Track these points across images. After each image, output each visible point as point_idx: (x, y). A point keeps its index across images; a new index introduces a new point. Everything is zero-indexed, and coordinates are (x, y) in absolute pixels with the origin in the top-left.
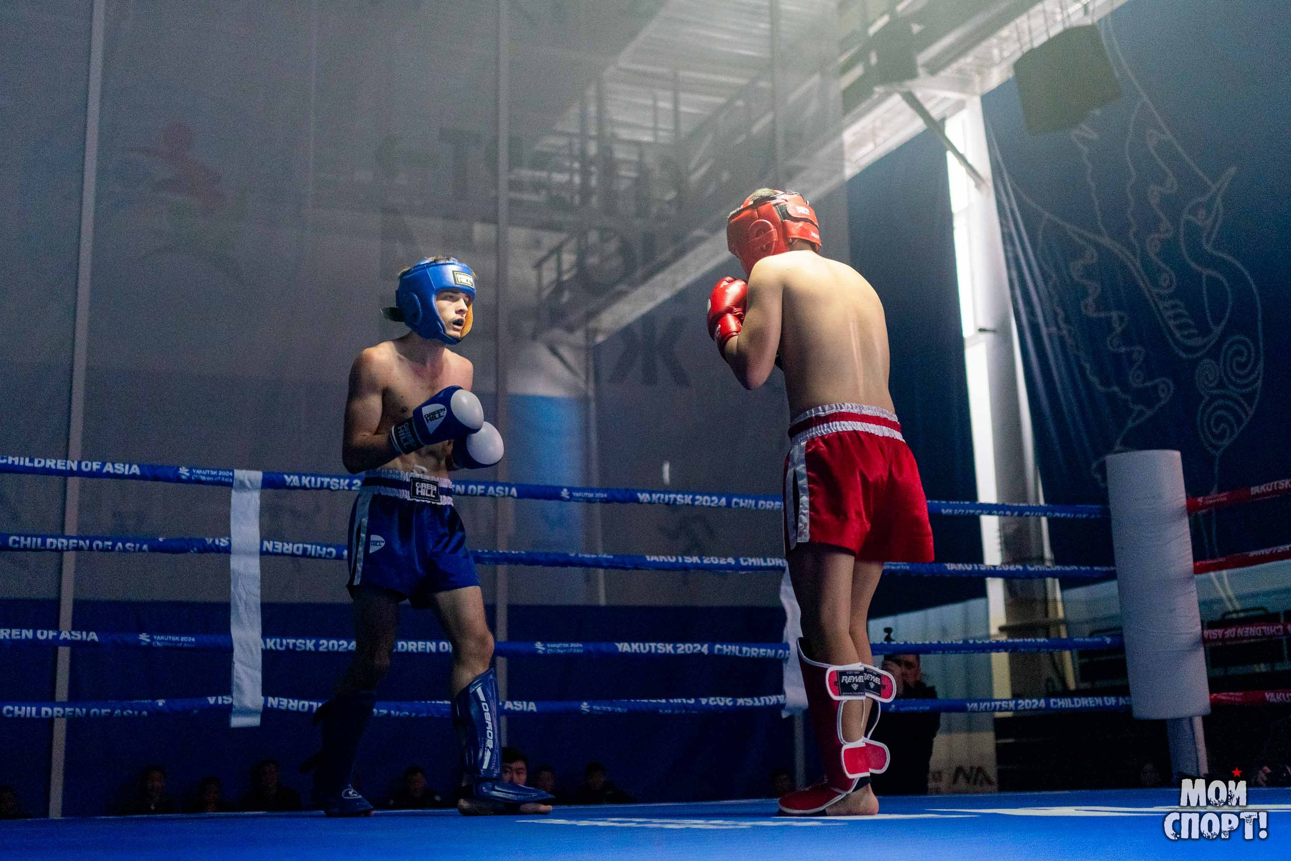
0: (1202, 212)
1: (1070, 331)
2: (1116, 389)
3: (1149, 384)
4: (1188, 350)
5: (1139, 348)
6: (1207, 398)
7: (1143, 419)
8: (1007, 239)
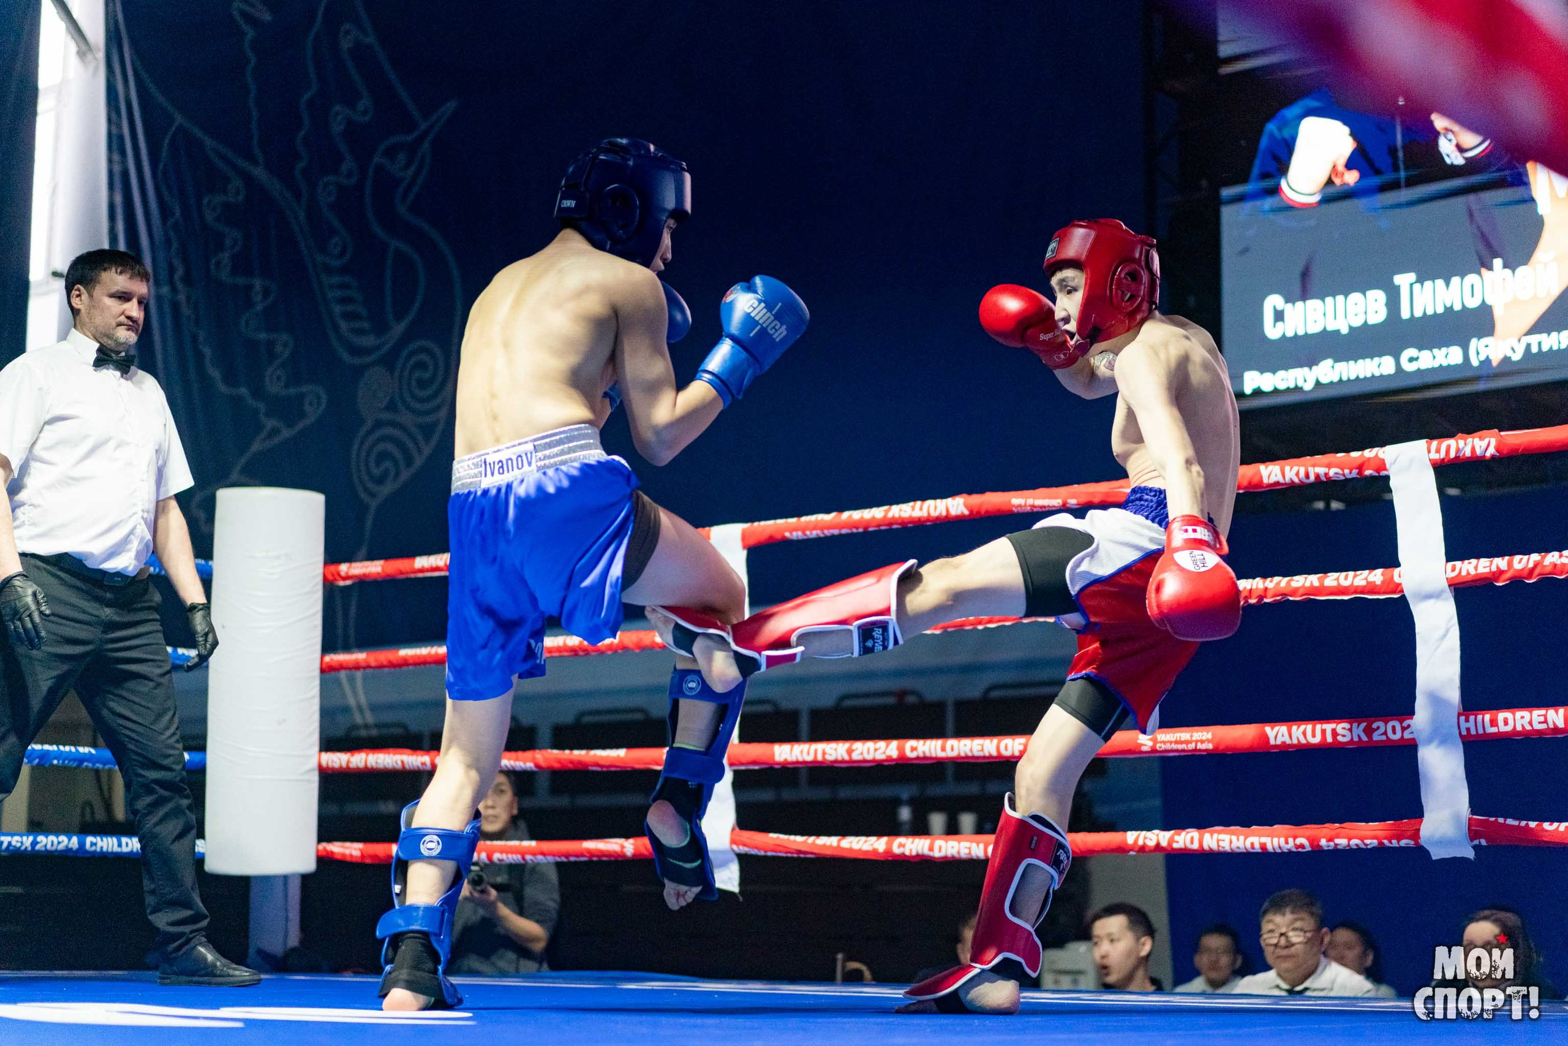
0: (402, 157)
1: (188, 298)
2: (243, 391)
3: (292, 391)
4: (355, 351)
5: (285, 337)
6: (369, 423)
7: (276, 440)
8: (115, 143)
